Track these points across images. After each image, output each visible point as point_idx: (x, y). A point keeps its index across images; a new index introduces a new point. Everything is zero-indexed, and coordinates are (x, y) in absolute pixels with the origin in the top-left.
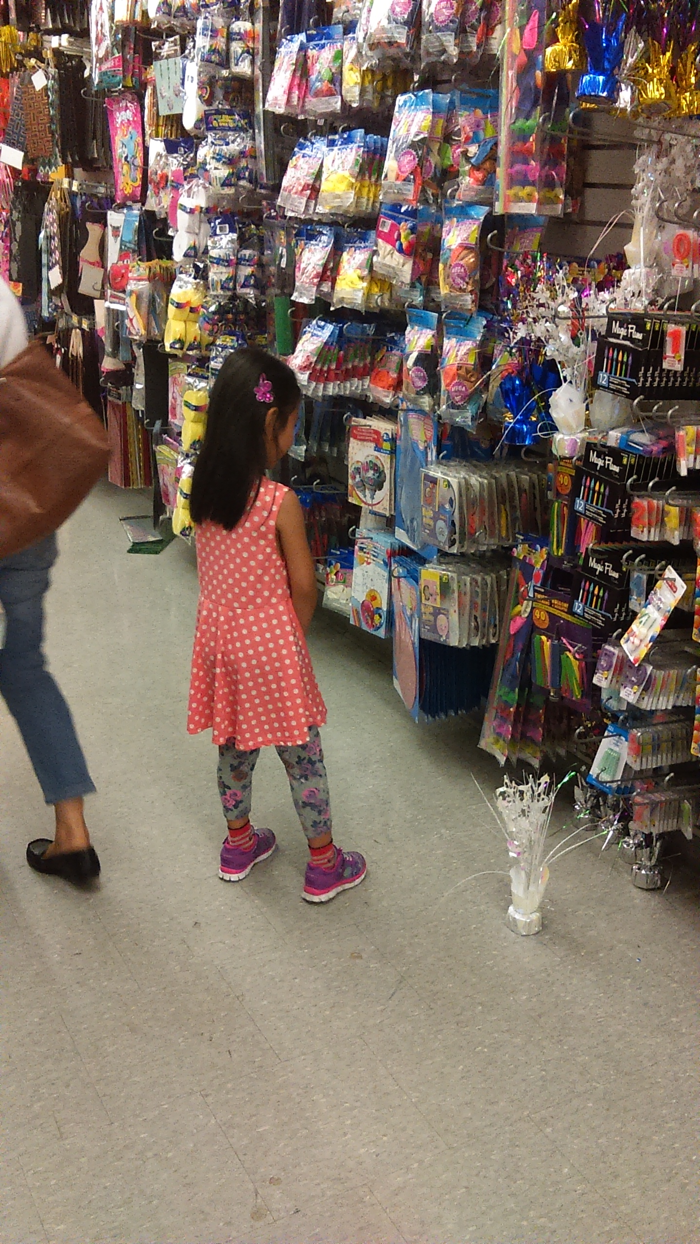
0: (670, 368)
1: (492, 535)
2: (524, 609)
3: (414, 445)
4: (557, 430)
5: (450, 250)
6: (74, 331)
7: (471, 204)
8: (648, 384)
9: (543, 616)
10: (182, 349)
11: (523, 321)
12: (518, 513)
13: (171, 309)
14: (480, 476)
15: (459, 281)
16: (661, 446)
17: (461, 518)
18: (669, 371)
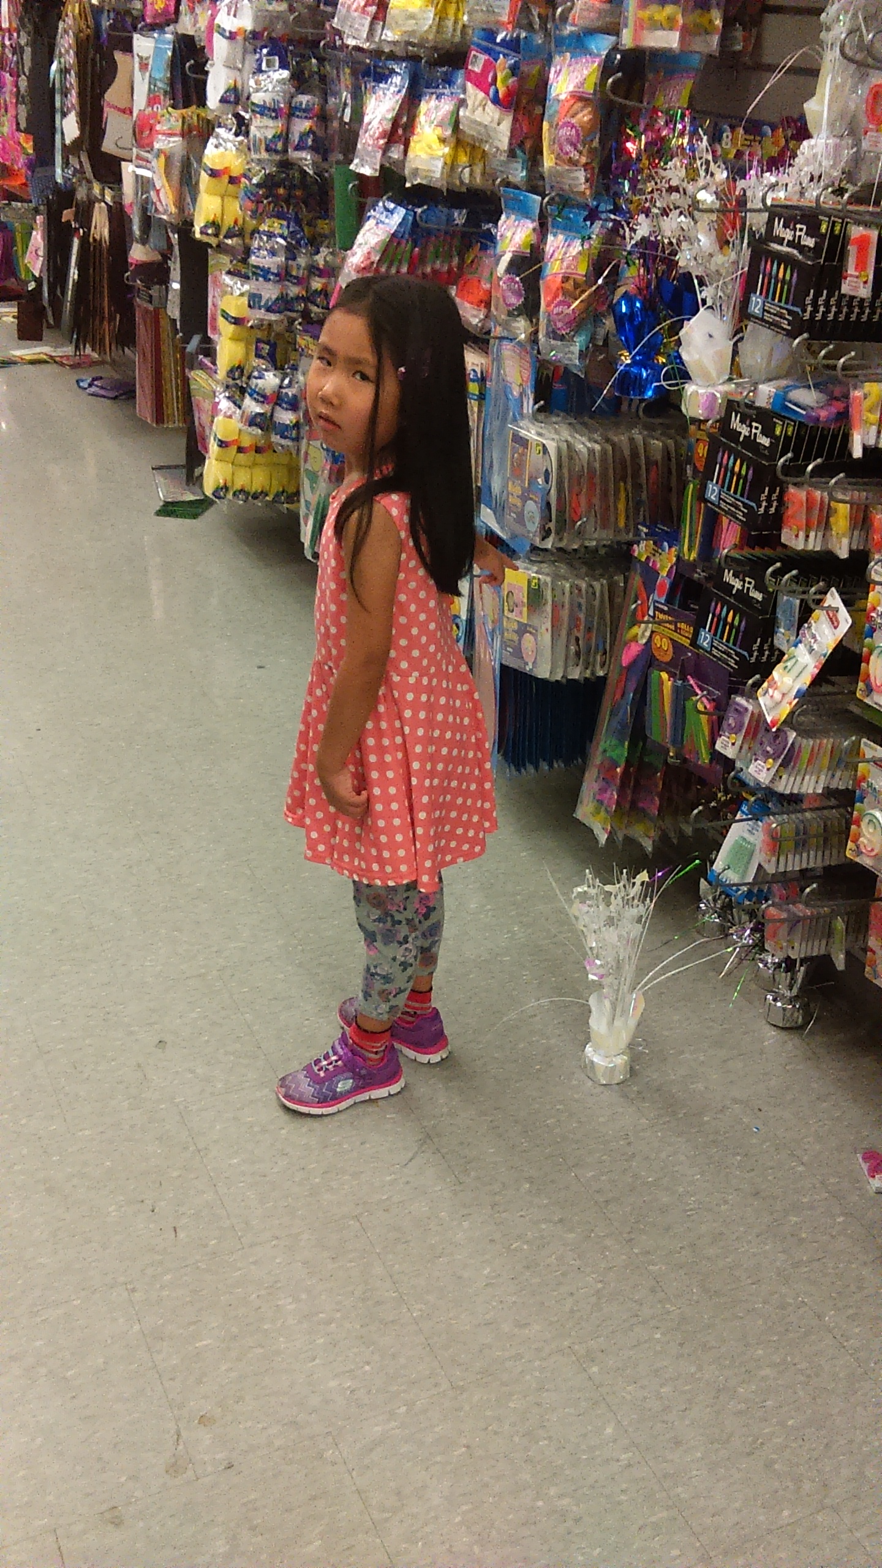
0: (852, 293)
1: (604, 526)
2: (641, 632)
3: (506, 390)
4: (690, 378)
5: (559, 101)
6: (97, 205)
7: (591, 32)
8: (819, 316)
9: (665, 644)
10: (216, 235)
11: (647, 212)
12: (644, 496)
13: (204, 177)
14: (590, 440)
15: (568, 148)
16: (834, 410)
17: (559, 499)
18: (852, 298)
